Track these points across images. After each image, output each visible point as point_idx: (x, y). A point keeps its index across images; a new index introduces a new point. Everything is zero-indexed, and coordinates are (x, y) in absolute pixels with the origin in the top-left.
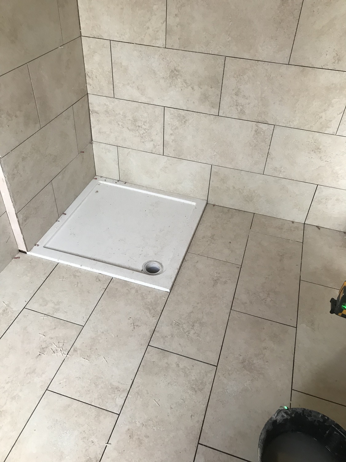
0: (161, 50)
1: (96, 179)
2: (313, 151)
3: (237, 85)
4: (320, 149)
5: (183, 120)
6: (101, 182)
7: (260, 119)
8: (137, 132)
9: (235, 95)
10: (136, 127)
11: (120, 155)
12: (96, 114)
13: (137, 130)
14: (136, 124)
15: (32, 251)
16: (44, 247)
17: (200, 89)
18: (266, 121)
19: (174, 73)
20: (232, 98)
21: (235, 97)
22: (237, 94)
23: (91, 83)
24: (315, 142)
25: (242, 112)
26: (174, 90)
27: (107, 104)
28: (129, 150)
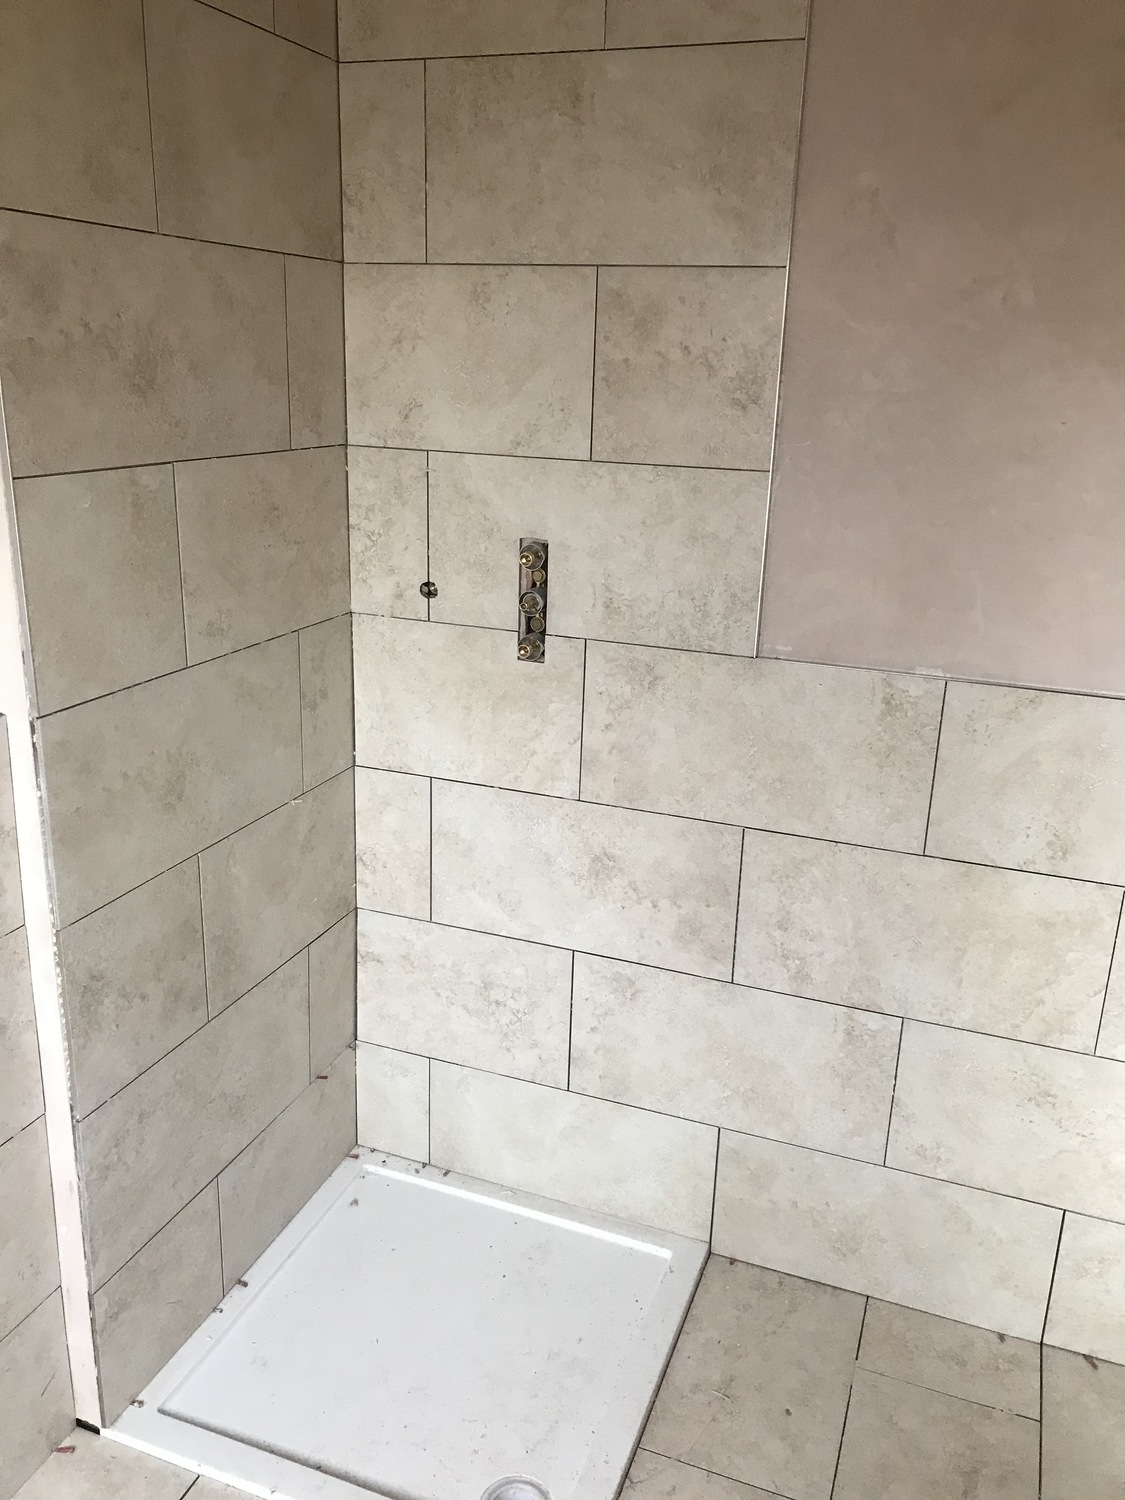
0: (566, 806)
1: (356, 1157)
2: (1030, 1100)
3: (781, 901)
4: (1051, 1096)
5: (628, 991)
6: (371, 1168)
7: (856, 998)
8: (492, 1019)
9: (779, 928)
10: (490, 1004)
11: (435, 1083)
12: (373, 963)
13: (493, 1014)
14: (488, 996)
15: (117, 1424)
16: (162, 1411)
17: (675, 908)
18: (876, 1005)
19: (602, 865)
20: (769, 935)
21: (777, 934)
22: (782, 926)
23: (368, 881)
24: (1033, 1074)
25: (802, 976)
26: (602, 908)
27: (408, 937)
28: (466, 1072)
